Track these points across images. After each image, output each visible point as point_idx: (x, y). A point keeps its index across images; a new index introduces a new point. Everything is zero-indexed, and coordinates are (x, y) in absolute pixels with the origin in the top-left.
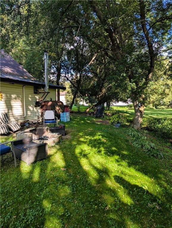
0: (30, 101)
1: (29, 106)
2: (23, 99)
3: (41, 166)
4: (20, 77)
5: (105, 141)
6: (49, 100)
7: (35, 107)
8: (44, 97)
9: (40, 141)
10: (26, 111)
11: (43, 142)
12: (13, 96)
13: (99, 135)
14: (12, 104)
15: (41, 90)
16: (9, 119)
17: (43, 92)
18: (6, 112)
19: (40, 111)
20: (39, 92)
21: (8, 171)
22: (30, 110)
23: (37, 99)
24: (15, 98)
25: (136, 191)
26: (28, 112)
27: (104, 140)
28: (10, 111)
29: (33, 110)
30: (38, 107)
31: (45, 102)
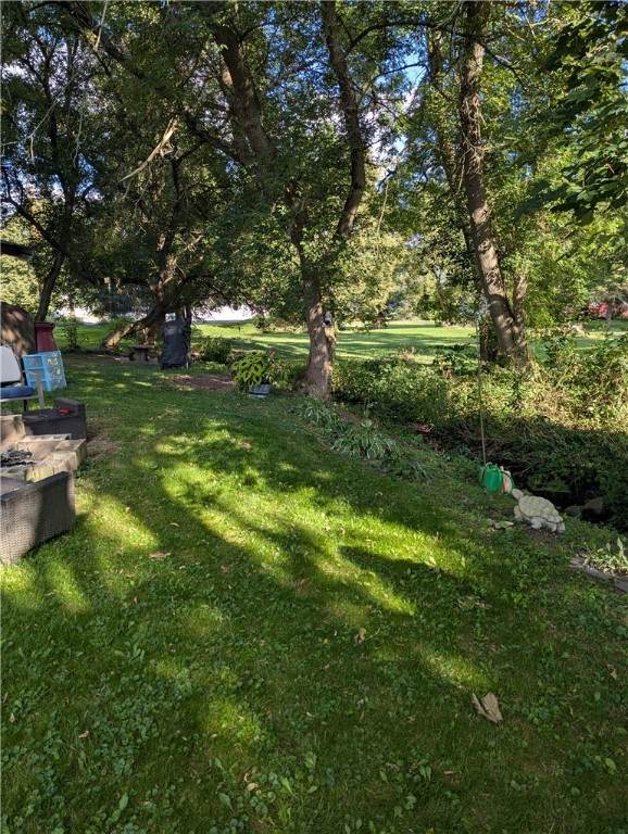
3: (66, 558)
5: (248, 446)
13: (219, 429)
25: (413, 576)
27: (240, 443)
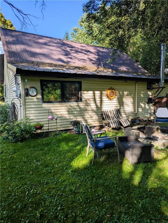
0: (142, 97)
1: (141, 103)
2: (135, 96)
3: (145, 169)
4: (135, 74)
6: (164, 96)
7: (147, 103)
8: (158, 93)
9: (147, 141)
10: (137, 108)
11: (150, 143)
12: (125, 93)
14: (124, 101)
15: (156, 85)
16: (121, 115)
17: (157, 87)
18: (118, 108)
19: (152, 108)
20: (153, 87)
21: (111, 165)
22: (142, 107)
23: (150, 96)
24: (128, 95)
26: (140, 109)
28: (122, 107)
29: (145, 107)
30: (151, 104)
31: (158, 98)
